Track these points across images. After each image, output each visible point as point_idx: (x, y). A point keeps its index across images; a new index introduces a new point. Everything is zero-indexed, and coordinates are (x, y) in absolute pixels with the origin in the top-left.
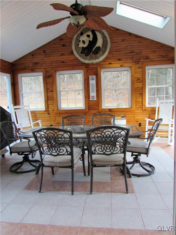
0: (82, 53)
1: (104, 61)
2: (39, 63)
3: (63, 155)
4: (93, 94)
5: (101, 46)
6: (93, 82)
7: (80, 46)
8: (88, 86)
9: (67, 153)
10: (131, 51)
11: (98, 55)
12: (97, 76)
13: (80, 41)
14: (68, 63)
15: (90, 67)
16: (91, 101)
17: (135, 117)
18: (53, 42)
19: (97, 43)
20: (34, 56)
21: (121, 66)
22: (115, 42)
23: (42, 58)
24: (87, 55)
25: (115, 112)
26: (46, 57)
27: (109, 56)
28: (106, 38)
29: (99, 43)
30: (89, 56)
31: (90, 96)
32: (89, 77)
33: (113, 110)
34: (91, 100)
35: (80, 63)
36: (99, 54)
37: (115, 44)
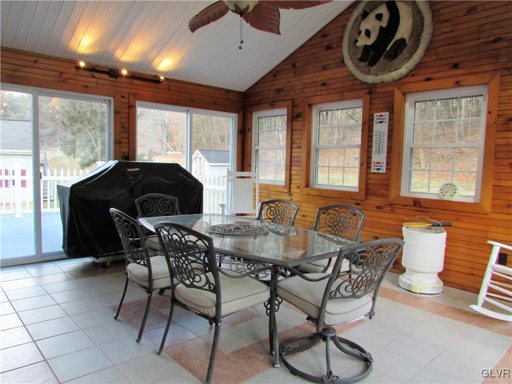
0: (361, 60)
1: (412, 73)
2: (284, 89)
4: (379, 157)
5: (406, 37)
6: (381, 129)
7: (358, 44)
8: (370, 137)
10: (492, 39)
11: (397, 61)
12: (393, 113)
13: (360, 33)
14: (334, 86)
15: (379, 90)
16: (374, 173)
17: (486, 232)
19: (398, 30)
20: (277, 77)
21: (458, 84)
22: (445, 21)
23: (289, 80)
24: (372, 63)
26: (295, 76)
27: (428, 60)
28: (421, 13)
29: (404, 31)
31: (371, 163)
32: (373, 115)
33: (423, 205)
34: (372, 171)
35: (358, 82)
37: (446, 24)
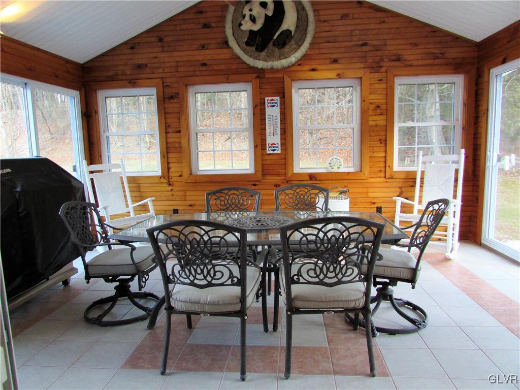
0: (247, 44)
1: (299, 63)
2: (148, 65)
3: (222, 284)
4: (273, 139)
5: (292, 29)
6: (273, 112)
7: (243, 28)
8: (263, 120)
9: (232, 281)
10: (361, 43)
11: (286, 49)
12: (284, 97)
13: (244, 16)
14: (216, 68)
15: (268, 76)
16: (269, 154)
17: (367, 192)
18: (180, 17)
19: (284, 21)
20: (135, 50)
21: (339, 76)
22: (325, 21)
23: (155, 55)
24: (260, 49)
25: (324, 182)
26: (163, 52)
27: (312, 53)
28: (306, 10)
29: (289, 22)
30: (266, 50)
31: (266, 145)
32: (265, 99)
33: (318, 178)
34: (268, 152)
35: (245, 66)
36: (287, 47)
37: (326, 24)
